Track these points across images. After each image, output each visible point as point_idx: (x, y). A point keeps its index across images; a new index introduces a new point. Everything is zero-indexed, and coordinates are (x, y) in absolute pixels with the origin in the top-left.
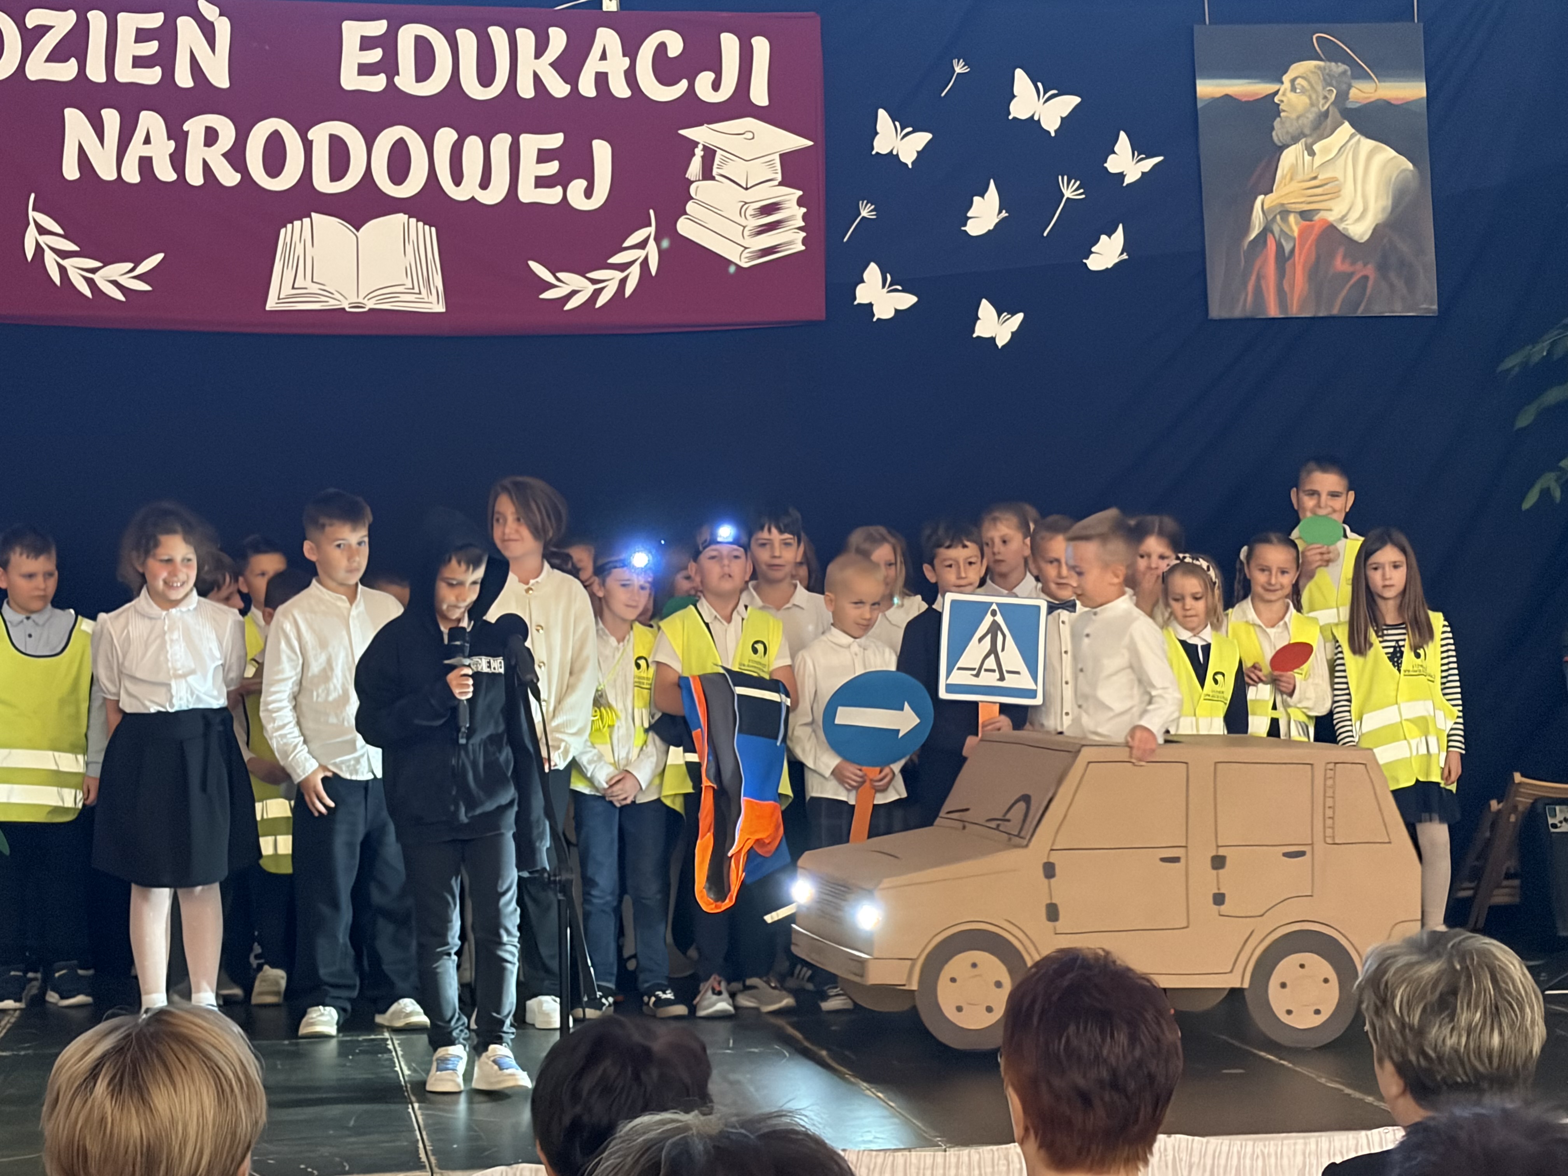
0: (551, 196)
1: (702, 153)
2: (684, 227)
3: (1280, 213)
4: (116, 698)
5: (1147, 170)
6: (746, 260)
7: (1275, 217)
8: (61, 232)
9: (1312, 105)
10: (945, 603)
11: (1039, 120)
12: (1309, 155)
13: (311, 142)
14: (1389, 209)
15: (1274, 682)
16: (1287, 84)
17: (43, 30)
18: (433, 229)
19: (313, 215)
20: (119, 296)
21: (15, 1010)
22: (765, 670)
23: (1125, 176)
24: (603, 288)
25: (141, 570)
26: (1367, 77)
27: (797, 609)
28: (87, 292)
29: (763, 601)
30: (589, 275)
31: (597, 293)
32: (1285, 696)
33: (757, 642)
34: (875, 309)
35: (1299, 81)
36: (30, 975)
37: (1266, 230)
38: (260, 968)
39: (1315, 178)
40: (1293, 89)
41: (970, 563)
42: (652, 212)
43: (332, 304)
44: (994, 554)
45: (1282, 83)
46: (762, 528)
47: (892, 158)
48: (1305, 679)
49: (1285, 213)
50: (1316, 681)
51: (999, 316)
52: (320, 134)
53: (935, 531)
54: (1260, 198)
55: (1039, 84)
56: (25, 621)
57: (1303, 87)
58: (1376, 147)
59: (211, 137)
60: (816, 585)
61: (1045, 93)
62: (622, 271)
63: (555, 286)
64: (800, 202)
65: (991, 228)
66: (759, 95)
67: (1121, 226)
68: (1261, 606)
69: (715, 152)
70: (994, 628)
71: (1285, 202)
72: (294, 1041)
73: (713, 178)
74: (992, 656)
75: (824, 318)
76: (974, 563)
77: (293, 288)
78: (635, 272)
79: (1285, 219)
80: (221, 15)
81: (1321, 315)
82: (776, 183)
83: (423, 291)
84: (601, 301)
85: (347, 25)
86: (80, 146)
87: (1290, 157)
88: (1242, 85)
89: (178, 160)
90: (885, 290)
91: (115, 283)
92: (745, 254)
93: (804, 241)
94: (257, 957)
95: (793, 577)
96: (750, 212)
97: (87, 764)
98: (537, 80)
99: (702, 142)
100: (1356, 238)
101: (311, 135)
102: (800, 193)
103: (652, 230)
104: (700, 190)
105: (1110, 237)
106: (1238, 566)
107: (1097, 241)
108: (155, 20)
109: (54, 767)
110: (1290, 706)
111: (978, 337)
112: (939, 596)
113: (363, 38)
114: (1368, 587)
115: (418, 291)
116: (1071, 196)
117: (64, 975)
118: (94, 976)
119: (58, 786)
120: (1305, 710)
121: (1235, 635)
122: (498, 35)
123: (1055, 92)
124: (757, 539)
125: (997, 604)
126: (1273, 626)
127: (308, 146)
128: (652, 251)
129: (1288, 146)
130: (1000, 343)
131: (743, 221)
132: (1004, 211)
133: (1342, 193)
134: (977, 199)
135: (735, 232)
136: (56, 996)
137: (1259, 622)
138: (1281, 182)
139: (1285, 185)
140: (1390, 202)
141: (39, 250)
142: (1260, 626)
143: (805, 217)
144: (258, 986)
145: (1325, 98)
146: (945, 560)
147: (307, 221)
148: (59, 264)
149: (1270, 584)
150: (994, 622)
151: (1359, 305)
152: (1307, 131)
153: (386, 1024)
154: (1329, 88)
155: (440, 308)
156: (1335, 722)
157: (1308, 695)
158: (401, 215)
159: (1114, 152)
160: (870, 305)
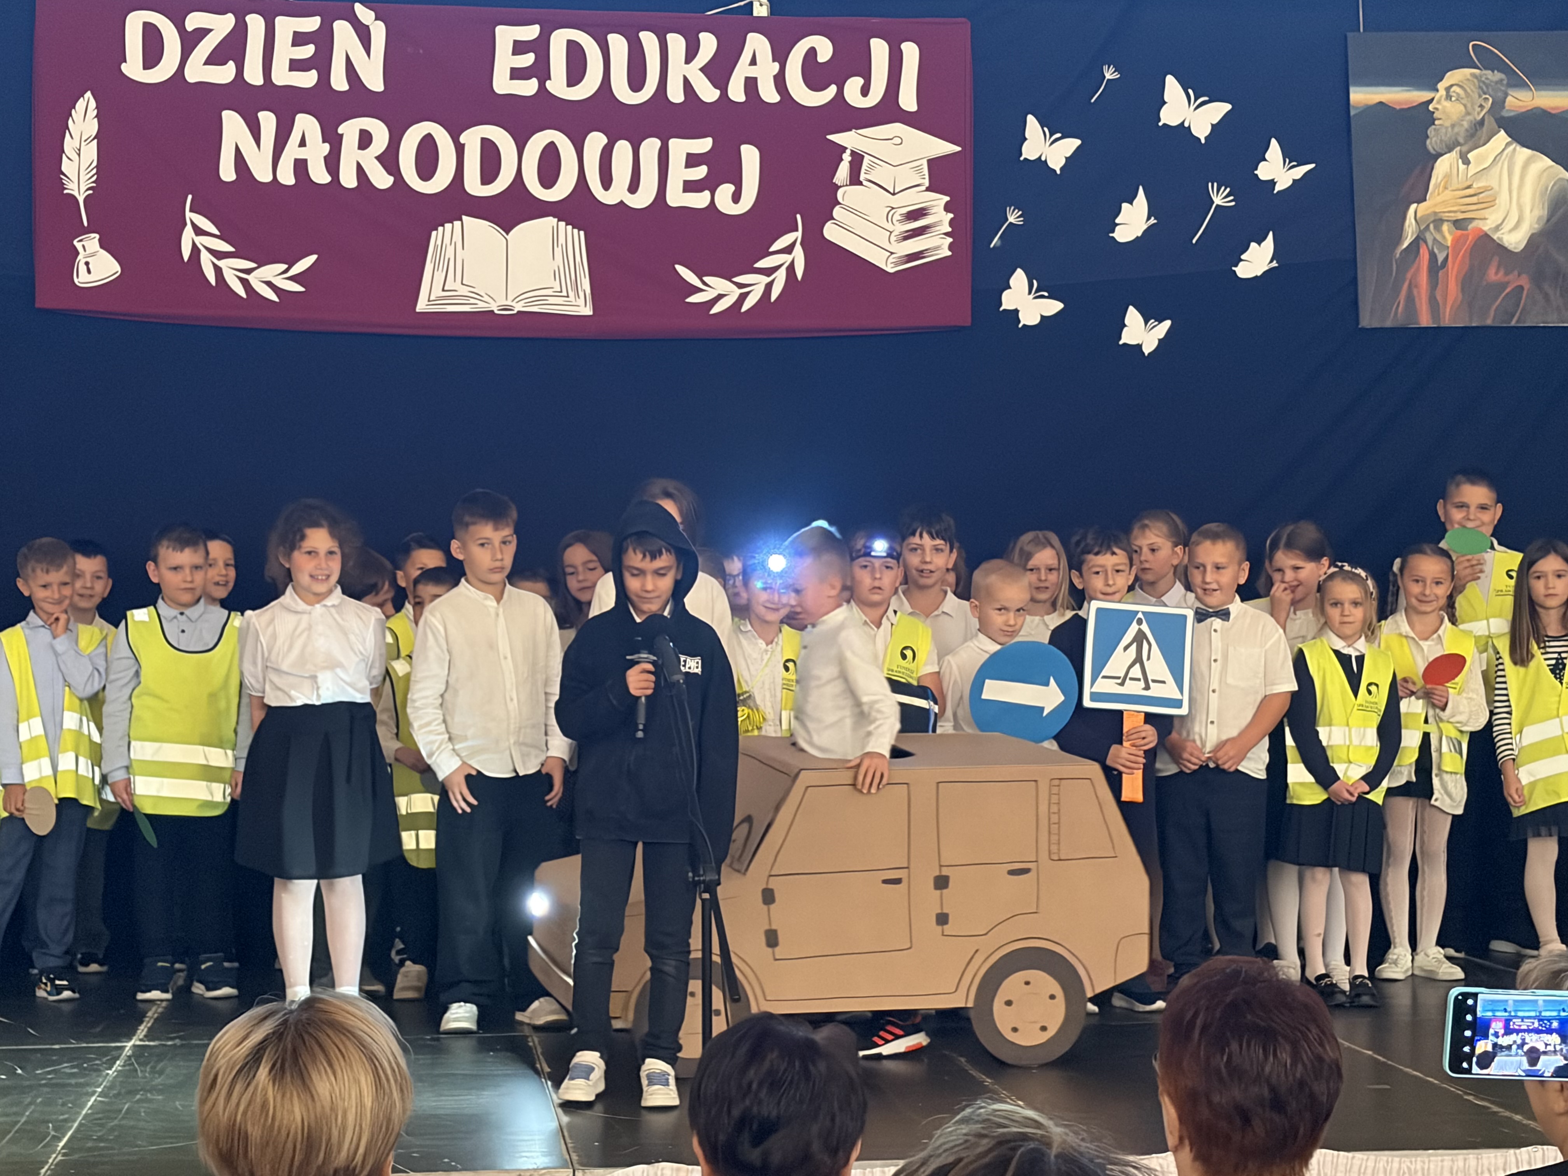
0: (700, 200)
1: (850, 159)
2: (830, 232)
3: (1434, 221)
4: (260, 695)
5: (1298, 177)
6: (892, 265)
7: (1428, 226)
8: (217, 232)
9: (1468, 114)
10: (1092, 610)
11: (1189, 127)
12: (1464, 163)
13: (464, 145)
14: (1545, 219)
15: (1427, 696)
16: (1442, 92)
17: (203, 33)
18: (582, 233)
19: (464, 217)
20: (273, 297)
21: (162, 1001)
22: (914, 675)
23: (1275, 183)
24: (748, 293)
25: (287, 566)
26: (1522, 85)
27: (946, 616)
28: (242, 293)
29: (912, 608)
30: (735, 279)
31: (743, 297)
32: (1438, 711)
33: (905, 648)
34: (1021, 315)
35: (1454, 88)
36: (177, 966)
37: (1419, 240)
38: (402, 963)
39: (1469, 187)
40: (1449, 97)
41: (1118, 571)
42: (799, 217)
43: (481, 306)
44: (1141, 562)
45: (1437, 90)
46: (913, 534)
47: (1040, 163)
48: (1459, 694)
49: (1438, 222)
50: (1471, 695)
51: (1146, 323)
52: (472, 138)
53: (1084, 537)
54: (1414, 206)
55: (1190, 91)
56: (179, 616)
57: (1458, 94)
58: (1533, 156)
59: (365, 140)
60: (964, 592)
61: (1195, 100)
62: (769, 276)
63: (702, 290)
64: (947, 208)
65: (1139, 234)
66: (908, 100)
67: (1271, 235)
68: (1415, 618)
69: (863, 157)
70: (1140, 637)
71: (1437, 211)
72: (436, 1036)
73: (861, 184)
74: (1138, 666)
75: (969, 324)
76: (1122, 571)
77: (443, 290)
78: (780, 277)
79: (1438, 228)
80: (376, 19)
81: (1474, 325)
82: (924, 188)
83: (571, 294)
84: (747, 305)
85: (500, 30)
86: (237, 149)
87: (1443, 166)
88: (1398, 92)
89: (332, 163)
90: (1032, 296)
91: (269, 284)
92: (891, 260)
93: (951, 247)
94: (398, 953)
95: (943, 582)
96: (897, 217)
97: (236, 759)
98: (687, 85)
99: (850, 147)
100: (1511, 247)
101: (463, 139)
102: (947, 198)
103: (799, 234)
104: (847, 195)
105: (1259, 244)
106: (1391, 578)
107: (1247, 248)
108: (311, 24)
109: (204, 762)
110: (1441, 720)
111: (1125, 344)
112: (1086, 603)
113: (516, 42)
114: (1531, 599)
115: (564, 294)
116: (1220, 203)
117: (210, 966)
118: (238, 969)
119: (208, 781)
120: (1458, 725)
121: (1388, 647)
122: (649, 40)
123: (1206, 98)
124: (910, 544)
125: (1143, 613)
126: (1426, 639)
127: (460, 149)
128: (799, 256)
129: (1442, 155)
130: (1147, 350)
131: (889, 226)
132: (1153, 218)
133: (1497, 201)
134: (1125, 206)
135: (881, 238)
136: (202, 987)
137: (1412, 634)
138: (1434, 191)
139: (1439, 194)
140: (1545, 213)
141: (195, 251)
142: (1413, 638)
143: (952, 223)
144: (400, 981)
145: (1481, 106)
146: (1093, 566)
147: (457, 224)
148: (215, 265)
149: (1425, 595)
150: (1140, 630)
151: (1513, 316)
152: (1461, 140)
153: (527, 1021)
154: (1484, 96)
155: (588, 311)
156: (1495, 734)
157: (1461, 708)
158: (551, 218)
159: (1265, 160)
160: (1016, 311)
